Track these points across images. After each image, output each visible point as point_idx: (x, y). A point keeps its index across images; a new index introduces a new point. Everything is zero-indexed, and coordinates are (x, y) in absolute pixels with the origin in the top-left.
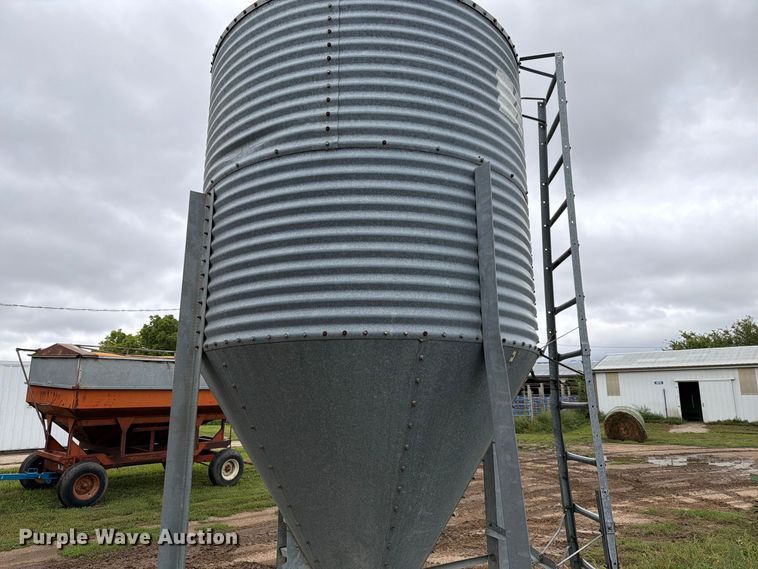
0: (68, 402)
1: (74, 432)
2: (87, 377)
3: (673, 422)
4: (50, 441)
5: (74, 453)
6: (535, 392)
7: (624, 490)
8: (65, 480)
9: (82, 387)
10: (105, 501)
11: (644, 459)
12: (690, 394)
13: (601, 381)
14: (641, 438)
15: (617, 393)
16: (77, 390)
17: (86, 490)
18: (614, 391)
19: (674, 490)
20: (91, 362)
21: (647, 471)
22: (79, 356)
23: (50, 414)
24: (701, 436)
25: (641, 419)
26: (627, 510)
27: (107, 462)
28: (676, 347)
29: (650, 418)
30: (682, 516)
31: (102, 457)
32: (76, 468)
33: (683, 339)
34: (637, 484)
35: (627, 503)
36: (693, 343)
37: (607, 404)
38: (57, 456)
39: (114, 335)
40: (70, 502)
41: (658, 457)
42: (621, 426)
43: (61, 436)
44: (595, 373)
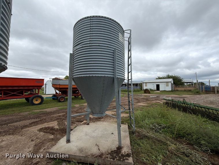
0: (58, 87)
1: (60, 91)
2: (61, 83)
3: (155, 91)
4: (56, 92)
5: (60, 94)
6: (134, 86)
7: (145, 100)
8: (59, 98)
9: (60, 84)
10: (65, 101)
11: (149, 96)
12: (158, 86)
13: (144, 84)
14: (149, 93)
15: (147, 86)
16: (59, 85)
17: (62, 100)
18: (146, 86)
19: (152, 101)
20: (61, 80)
21: (149, 98)
22: (59, 79)
23: (56, 89)
24: (159, 93)
25: (150, 90)
26: (144, 103)
27: (65, 96)
28: (157, 79)
29: (151, 90)
30: (152, 104)
31: (64, 95)
32: (60, 97)
33: (158, 78)
34: (147, 100)
35: (144, 102)
36: (159, 78)
37: (145, 88)
38: (57, 95)
39: (66, 76)
40: (60, 102)
41: (151, 96)
42: (147, 91)
43: (58, 92)
44: (143, 83)
